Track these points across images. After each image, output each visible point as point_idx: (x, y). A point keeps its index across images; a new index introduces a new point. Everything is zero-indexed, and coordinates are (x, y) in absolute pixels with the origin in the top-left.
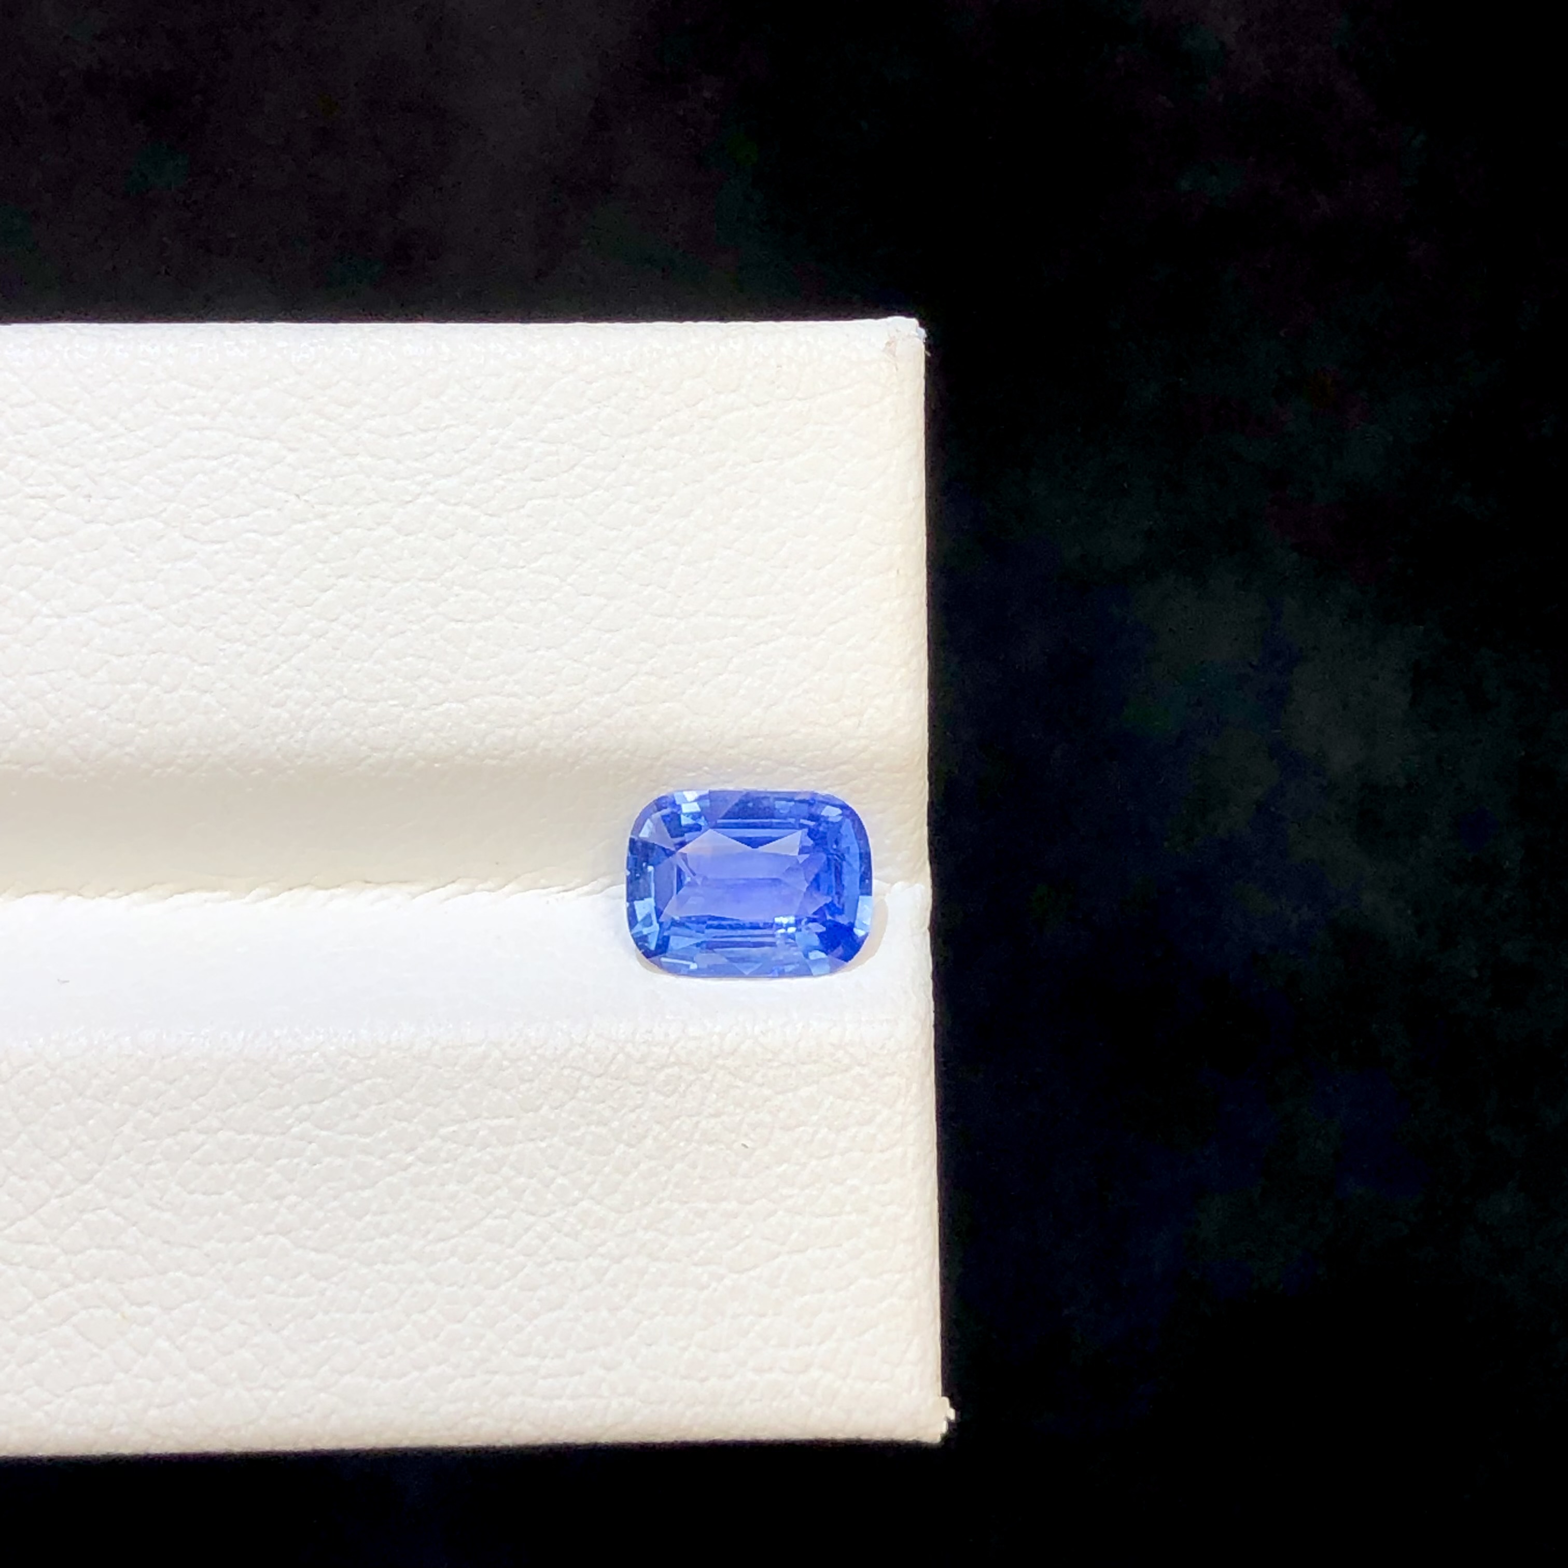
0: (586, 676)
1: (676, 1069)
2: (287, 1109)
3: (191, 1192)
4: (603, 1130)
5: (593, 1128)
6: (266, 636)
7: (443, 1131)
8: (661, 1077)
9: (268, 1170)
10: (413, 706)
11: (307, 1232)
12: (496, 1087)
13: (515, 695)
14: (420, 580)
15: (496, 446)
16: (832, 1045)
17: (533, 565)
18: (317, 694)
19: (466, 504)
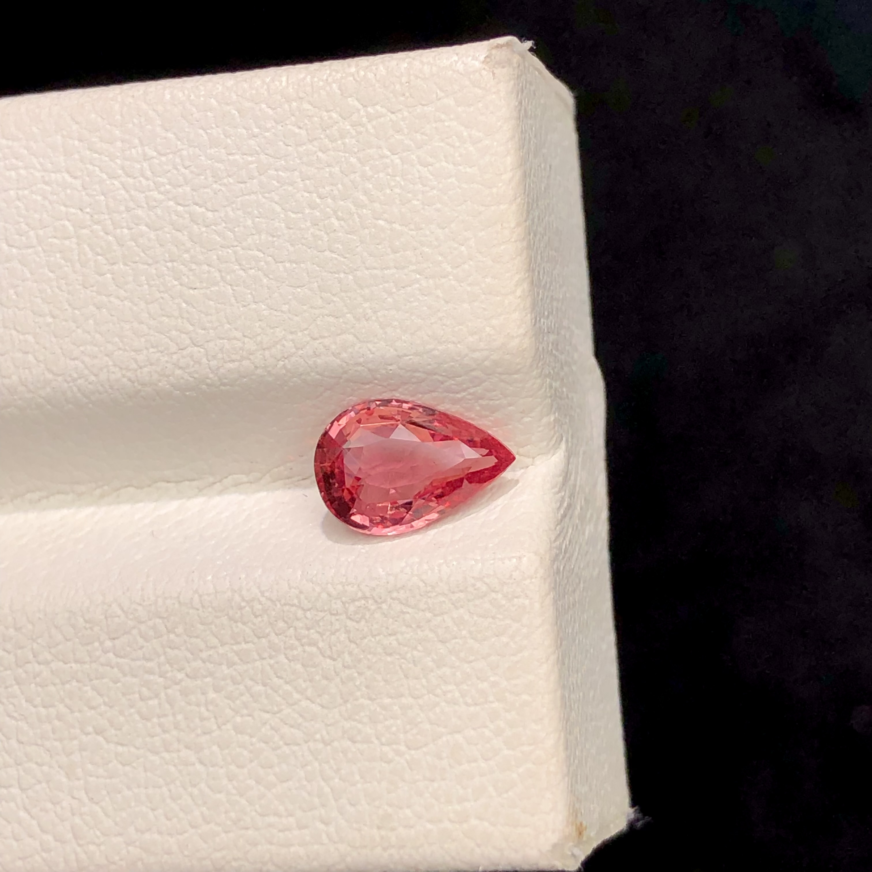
0: (284, 321)
1: (363, 602)
2: (96, 644)
3: (35, 707)
4: (314, 649)
5: (307, 648)
6: (66, 310)
7: (204, 655)
8: (352, 608)
9: (85, 688)
10: (166, 352)
11: (113, 731)
12: (236, 622)
13: (235, 338)
14: (166, 262)
15: (213, 160)
16: (473, 578)
17: (244, 244)
18: (102, 348)
19: (194, 204)
